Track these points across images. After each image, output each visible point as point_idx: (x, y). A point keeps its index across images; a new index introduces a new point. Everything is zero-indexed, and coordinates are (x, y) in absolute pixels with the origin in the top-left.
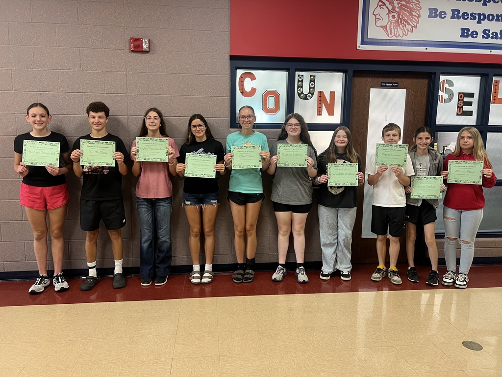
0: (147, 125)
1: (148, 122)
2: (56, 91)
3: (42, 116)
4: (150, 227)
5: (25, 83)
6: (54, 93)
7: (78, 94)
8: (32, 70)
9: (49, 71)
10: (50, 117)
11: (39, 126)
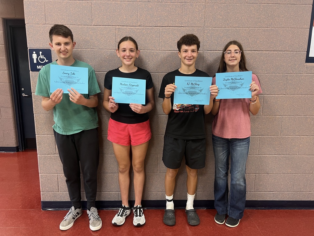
0: (227, 60)
1: (227, 57)
2: (134, 25)
3: (131, 50)
4: (224, 166)
5: (105, 17)
6: (132, 27)
7: (155, 28)
8: (112, 3)
9: (128, 4)
10: (138, 52)
11: (128, 61)
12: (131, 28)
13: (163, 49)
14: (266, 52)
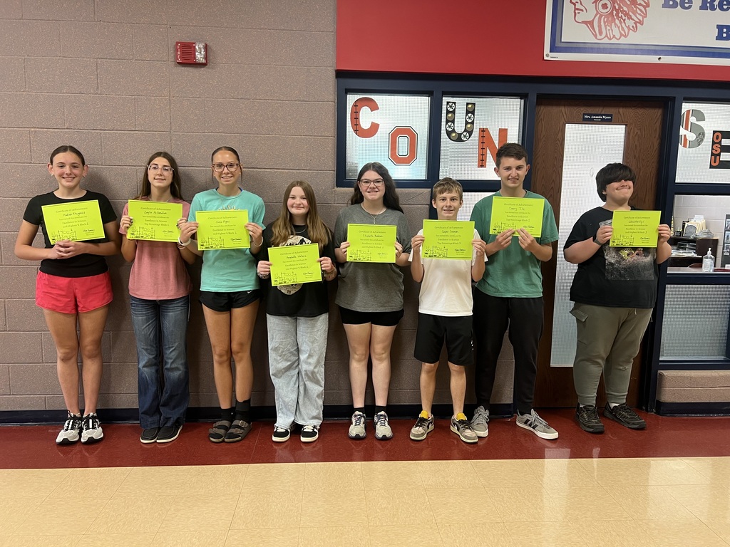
0: (151, 179)
1: (153, 174)
2: (59, 126)
3: (73, 166)
5: (12, 114)
6: (56, 130)
7: (93, 131)
8: (22, 94)
9: (48, 96)
10: (85, 168)
11: (68, 181)
12: (55, 132)
13: (108, 163)
14: (272, 170)
